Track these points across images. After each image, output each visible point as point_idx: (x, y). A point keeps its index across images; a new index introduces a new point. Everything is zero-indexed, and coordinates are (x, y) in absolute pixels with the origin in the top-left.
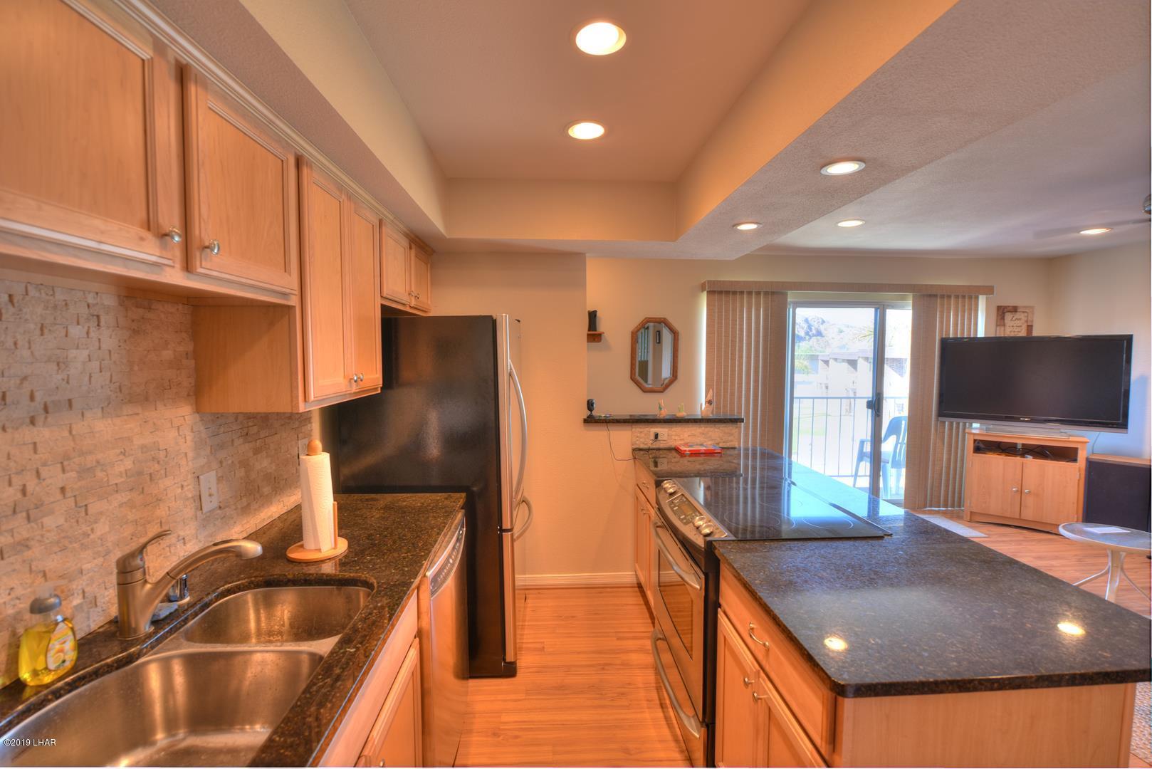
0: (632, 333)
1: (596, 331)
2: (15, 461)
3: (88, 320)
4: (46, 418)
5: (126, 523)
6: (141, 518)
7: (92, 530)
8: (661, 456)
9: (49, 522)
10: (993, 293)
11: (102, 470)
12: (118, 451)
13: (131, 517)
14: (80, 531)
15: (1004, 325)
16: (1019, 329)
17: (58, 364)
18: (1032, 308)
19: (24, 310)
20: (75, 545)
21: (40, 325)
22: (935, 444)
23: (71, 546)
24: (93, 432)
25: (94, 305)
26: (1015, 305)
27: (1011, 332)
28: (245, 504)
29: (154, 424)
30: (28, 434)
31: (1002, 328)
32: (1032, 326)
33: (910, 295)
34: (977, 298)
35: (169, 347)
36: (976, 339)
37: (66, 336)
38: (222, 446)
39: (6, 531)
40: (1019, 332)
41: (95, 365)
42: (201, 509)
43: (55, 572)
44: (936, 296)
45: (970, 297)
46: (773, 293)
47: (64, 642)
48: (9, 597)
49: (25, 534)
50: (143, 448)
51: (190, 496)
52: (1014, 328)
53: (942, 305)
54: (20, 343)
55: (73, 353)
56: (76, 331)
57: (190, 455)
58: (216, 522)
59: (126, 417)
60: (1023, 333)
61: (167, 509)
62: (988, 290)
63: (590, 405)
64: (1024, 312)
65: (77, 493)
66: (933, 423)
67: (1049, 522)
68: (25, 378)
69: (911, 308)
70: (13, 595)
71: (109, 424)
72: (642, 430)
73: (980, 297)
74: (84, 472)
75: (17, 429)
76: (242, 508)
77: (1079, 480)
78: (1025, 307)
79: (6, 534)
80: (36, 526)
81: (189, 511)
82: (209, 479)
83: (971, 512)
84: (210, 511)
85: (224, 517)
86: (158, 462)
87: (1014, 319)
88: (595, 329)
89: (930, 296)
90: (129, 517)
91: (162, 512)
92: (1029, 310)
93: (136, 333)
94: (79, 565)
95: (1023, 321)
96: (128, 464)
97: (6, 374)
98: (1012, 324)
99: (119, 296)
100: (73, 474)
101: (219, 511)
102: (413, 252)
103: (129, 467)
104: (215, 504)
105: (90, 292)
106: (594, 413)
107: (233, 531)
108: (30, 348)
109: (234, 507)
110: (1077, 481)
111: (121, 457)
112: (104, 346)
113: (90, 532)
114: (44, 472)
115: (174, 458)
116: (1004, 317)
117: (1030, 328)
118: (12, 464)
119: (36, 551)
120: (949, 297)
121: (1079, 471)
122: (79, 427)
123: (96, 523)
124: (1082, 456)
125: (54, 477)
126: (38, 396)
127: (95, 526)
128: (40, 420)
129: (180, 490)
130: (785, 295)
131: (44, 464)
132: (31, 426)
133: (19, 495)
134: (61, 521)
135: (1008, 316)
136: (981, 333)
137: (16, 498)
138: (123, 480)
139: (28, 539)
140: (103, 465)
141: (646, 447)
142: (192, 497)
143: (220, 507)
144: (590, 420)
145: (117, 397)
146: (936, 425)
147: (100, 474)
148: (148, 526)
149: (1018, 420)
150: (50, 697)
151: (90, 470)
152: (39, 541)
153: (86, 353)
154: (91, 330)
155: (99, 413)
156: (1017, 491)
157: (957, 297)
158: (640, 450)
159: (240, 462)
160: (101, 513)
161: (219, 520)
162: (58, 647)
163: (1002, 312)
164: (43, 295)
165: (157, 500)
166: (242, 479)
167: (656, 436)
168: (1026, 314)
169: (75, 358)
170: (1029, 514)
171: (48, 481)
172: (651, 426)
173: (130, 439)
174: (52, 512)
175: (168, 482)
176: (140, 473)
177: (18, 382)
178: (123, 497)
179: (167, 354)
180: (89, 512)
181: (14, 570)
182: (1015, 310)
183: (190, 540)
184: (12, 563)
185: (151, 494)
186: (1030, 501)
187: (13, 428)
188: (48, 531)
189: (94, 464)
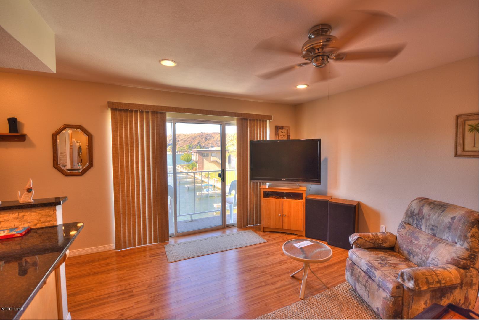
0: (53, 135)
10: (272, 119)
15: (278, 135)
16: (284, 137)
18: (289, 127)
22: (250, 193)
26: (283, 126)
27: (281, 138)
31: (278, 136)
32: (289, 135)
33: (235, 118)
34: (266, 121)
36: (266, 140)
40: (284, 138)
44: (247, 119)
45: (263, 121)
46: (157, 113)
52: (282, 136)
53: (250, 124)
60: (286, 139)
62: (270, 118)
64: (286, 129)
66: (249, 183)
67: (293, 229)
69: (236, 125)
73: (267, 120)
77: (303, 208)
78: (286, 127)
83: (264, 227)
87: (282, 132)
88: (16, 131)
89: (244, 119)
92: (288, 128)
95: (286, 133)
98: (281, 135)
110: (302, 209)
116: (278, 131)
117: (289, 136)
120: (254, 120)
121: (303, 204)
124: (304, 196)
130: (165, 115)
135: (280, 131)
136: (268, 138)
146: (250, 184)
149: (281, 180)
156: (281, 215)
157: (257, 120)
163: (277, 129)
168: (287, 130)
170: (286, 227)
182: (282, 128)
186: (286, 220)
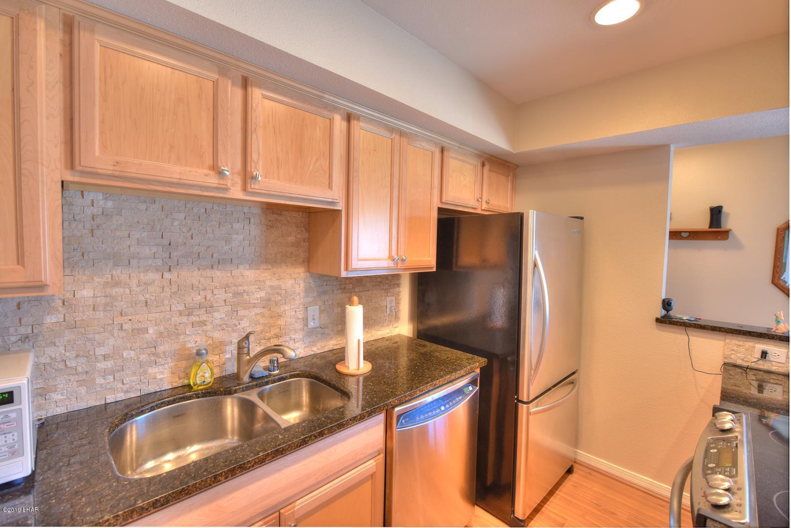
0: (778, 229)
1: (721, 228)
2: (202, 285)
3: (244, 220)
4: (218, 266)
5: (259, 324)
6: (268, 323)
7: (239, 324)
8: (772, 381)
9: (216, 315)
11: (247, 295)
12: (257, 287)
13: (261, 321)
14: (233, 323)
17: (226, 242)
19: (211, 216)
20: (229, 329)
21: (218, 223)
23: (227, 329)
24: (243, 276)
25: (247, 213)
28: (340, 329)
29: (279, 276)
30: (209, 273)
35: (292, 235)
37: (232, 228)
38: (325, 293)
39: (196, 315)
41: (247, 243)
42: (307, 326)
43: (217, 339)
47: (205, 373)
48: (195, 345)
49: (205, 319)
50: (272, 287)
51: (301, 317)
54: (208, 231)
55: (235, 236)
56: (237, 226)
57: (302, 295)
58: (318, 336)
59: (262, 270)
61: (285, 321)
63: (667, 304)
65: (232, 304)
68: (208, 247)
70: (197, 344)
71: (253, 273)
72: (741, 343)
74: (236, 294)
75: (205, 270)
76: (337, 331)
79: (196, 316)
80: (210, 316)
81: (299, 326)
82: (314, 311)
84: (313, 328)
85: (323, 333)
86: (281, 296)
88: (719, 226)
90: (260, 321)
91: (281, 322)
93: (270, 227)
94: (231, 339)
96: (262, 294)
97: (201, 244)
99: (262, 208)
100: (231, 295)
101: (320, 329)
102: (486, 168)
103: (263, 296)
104: (317, 324)
105: (246, 206)
106: (671, 313)
107: (330, 343)
108: (213, 233)
109: (331, 329)
111: (258, 290)
112: (251, 234)
113: (238, 324)
114: (216, 291)
115: (291, 295)
118: (200, 285)
119: (209, 327)
122: (236, 272)
123: (241, 320)
125: (221, 295)
126: (215, 255)
127: (241, 322)
128: (215, 267)
129: (294, 313)
131: (216, 288)
132: (211, 269)
133: (204, 300)
134: (224, 316)
137: (202, 301)
138: (258, 302)
139: (205, 321)
140: (247, 292)
141: (746, 364)
142: (302, 318)
143: (321, 327)
144: (666, 321)
145: (258, 259)
147: (246, 297)
148: (272, 328)
150: (194, 396)
151: (241, 294)
152: (211, 323)
153: (242, 236)
154: (245, 225)
155: (248, 267)
158: (735, 366)
159: (338, 304)
160: (245, 316)
161: (320, 334)
162: (201, 374)
164: (221, 208)
165: (279, 316)
166: (338, 314)
167: (764, 354)
169: (236, 239)
171: (217, 296)
172: (757, 341)
173: (264, 282)
174: (218, 311)
175: (287, 307)
176: (269, 300)
177: (206, 249)
178: (258, 310)
179: (291, 239)
180: (238, 315)
181: (198, 333)
183: (298, 341)
184: (197, 330)
185: (275, 312)
187: (203, 269)
188: (216, 319)
189: (242, 291)
